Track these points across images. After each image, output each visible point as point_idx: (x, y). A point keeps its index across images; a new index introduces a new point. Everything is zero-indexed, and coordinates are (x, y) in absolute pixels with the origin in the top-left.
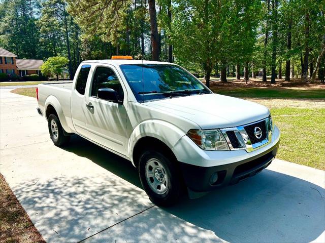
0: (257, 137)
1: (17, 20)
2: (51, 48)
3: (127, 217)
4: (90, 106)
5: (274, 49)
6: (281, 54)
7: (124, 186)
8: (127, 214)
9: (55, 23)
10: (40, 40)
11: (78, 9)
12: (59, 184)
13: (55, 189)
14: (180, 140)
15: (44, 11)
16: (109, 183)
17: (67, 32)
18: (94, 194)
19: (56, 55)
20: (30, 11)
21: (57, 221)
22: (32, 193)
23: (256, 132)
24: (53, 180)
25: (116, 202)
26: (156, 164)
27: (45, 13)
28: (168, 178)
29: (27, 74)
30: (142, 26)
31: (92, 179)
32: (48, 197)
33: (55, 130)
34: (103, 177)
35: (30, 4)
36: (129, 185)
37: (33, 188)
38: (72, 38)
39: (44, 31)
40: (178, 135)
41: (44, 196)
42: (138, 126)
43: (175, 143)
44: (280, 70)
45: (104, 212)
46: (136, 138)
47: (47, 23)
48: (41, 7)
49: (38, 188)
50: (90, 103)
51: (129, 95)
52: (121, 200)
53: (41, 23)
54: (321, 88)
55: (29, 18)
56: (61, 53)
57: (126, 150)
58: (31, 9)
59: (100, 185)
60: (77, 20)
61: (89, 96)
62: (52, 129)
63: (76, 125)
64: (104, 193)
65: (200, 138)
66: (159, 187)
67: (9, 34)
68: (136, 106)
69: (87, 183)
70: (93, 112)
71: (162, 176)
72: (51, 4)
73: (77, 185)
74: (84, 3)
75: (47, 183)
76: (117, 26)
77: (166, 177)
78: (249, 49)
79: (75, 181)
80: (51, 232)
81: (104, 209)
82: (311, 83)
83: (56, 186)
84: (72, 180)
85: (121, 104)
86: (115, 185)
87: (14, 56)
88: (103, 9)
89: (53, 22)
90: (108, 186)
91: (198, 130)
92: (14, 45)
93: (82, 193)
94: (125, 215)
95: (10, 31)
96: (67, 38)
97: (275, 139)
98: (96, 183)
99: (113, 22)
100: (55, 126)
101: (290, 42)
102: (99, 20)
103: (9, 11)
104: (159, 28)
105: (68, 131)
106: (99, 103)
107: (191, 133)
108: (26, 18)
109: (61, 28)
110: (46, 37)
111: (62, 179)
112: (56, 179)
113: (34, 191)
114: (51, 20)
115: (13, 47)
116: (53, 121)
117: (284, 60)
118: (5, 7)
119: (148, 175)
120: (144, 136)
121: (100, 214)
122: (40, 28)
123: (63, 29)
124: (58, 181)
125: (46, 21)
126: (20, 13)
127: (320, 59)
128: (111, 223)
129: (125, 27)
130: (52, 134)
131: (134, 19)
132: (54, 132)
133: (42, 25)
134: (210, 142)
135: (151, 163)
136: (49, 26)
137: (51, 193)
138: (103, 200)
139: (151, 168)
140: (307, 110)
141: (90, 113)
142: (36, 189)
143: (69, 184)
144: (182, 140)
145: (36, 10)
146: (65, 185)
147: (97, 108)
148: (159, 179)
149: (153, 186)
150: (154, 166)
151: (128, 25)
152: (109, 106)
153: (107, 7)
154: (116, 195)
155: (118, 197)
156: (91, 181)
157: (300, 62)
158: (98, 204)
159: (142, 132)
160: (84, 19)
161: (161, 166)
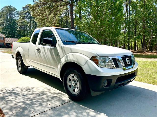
0: (128, 63)
1: (7, 20)
2: (23, 33)
3: (56, 106)
4: (39, 50)
5: (129, 36)
6: (132, 38)
7: (55, 92)
8: (56, 105)
9: (25, 22)
10: (18, 29)
11: (36, 14)
12: (18, 90)
13: (16, 92)
14: (87, 62)
15: (21, 16)
16: (47, 90)
17: (31, 26)
18: (38, 95)
19: (25, 37)
20: (13, 16)
21: (15, 108)
22: (3, 94)
23: (127, 61)
24: (15, 88)
25: (50, 99)
26: (73, 77)
27: (21, 17)
28: (80, 84)
29: (10, 45)
30: (67, 24)
31: (37, 88)
32: (11, 96)
33: (20, 65)
34: (43, 87)
35: (14, 13)
36: (57, 91)
37: (4, 91)
38: (33, 29)
39: (20, 25)
40: (85, 59)
41: (9, 95)
42: (64, 57)
43: (84, 64)
44: (132, 46)
45: (43, 104)
46: (62, 64)
47: (22, 21)
48: (19, 14)
49: (6, 92)
50: (39, 48)
51: (59, 42)
52: (53, 98)
53: (18, 22)
54: (152, 54)
55: (13, 19)
56: (27, 36)
57: (57, 72)
58: (14, 15)
59: (41, 91)
60: (36, 20)
61: (39, 45)
62: (18, 64)
63: (31, 61)
64: (44, 94)
65: (98, 60)
66: (74, 90)
67: (3, 26)
68: (63, 47)
69: (34, 90)
70: (40, 53)
71: (76, 84)
72: (24, 13)
73: (29, 91)
74: (39, 11)
75: (12, 89)
76: (55, 23)
77: (78, 84)
78: (118, 34)
79: (27, 89)
80: (11, 113)
81: (43, 102)
82: (146, 52)
83: (17, 91)
84: (26, 88)
85: (55, 46)
86: (50, 91)
87: (4, 36)
88: (49, 15)
89: (24, 21)
90: (46, 91)
91: (97, 56)
92: (5, 31)
93: (31, 94)
94: (54, 105)
95: (3, 25)
96: (31, 29)
97: (136, 67)
98: (39, 90)
99: (53, 21)
100: (20, 63)
101: (136, 33)
102: (46, 20)
103: (4, 16)
104: (75, 24)
105: (26, 65)
106: (44, 47)
107: (93, 58)
108: (11, 19)
109: (28, 24)
110: (21, 28)
111: (21, 88)
112: (17, 88)
113: (4, 93)
114: (24, 20)
115: (4, 32)
116: (19, 60)
117: (134, 41)
118: (2, 14)
119: (69, 84)
120: (67, 61)
121: (41, 104)
122: (18, 24)
123: (29, 25)
124: (18, 88)
125: (21, 21)
126: (9, 17)
127: (150, 40)
128: (47, 109)
129: (58, 24)
130: (18, 67)
131: (63, 21)
132: (19, 66)
133: (19, 22)
134: (103, 64)
135: (70, 77)
136: (22, 23)
137: (14, 94)
138: (43, 98)
139: (70, 80)
140: (147, 62)
141: (39, 53)
142: (5, 92)
143: (24, 90)
144: (88, 62)
145: (16, 16)
146: (22, 91)
147: (42, 50)
148: (75, 86)
149: (71, 90)
150: (72, 79)
151: (60, 23)
152: (48, 48)
153: (51, 14)
154: (50, 96)
155: (51, 97)
156: (37, 89)
157: (141, 43)
158: (39, 100)
159: (66, 59)
160: (39, 20)
161: (76, 78)
